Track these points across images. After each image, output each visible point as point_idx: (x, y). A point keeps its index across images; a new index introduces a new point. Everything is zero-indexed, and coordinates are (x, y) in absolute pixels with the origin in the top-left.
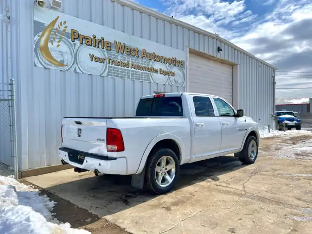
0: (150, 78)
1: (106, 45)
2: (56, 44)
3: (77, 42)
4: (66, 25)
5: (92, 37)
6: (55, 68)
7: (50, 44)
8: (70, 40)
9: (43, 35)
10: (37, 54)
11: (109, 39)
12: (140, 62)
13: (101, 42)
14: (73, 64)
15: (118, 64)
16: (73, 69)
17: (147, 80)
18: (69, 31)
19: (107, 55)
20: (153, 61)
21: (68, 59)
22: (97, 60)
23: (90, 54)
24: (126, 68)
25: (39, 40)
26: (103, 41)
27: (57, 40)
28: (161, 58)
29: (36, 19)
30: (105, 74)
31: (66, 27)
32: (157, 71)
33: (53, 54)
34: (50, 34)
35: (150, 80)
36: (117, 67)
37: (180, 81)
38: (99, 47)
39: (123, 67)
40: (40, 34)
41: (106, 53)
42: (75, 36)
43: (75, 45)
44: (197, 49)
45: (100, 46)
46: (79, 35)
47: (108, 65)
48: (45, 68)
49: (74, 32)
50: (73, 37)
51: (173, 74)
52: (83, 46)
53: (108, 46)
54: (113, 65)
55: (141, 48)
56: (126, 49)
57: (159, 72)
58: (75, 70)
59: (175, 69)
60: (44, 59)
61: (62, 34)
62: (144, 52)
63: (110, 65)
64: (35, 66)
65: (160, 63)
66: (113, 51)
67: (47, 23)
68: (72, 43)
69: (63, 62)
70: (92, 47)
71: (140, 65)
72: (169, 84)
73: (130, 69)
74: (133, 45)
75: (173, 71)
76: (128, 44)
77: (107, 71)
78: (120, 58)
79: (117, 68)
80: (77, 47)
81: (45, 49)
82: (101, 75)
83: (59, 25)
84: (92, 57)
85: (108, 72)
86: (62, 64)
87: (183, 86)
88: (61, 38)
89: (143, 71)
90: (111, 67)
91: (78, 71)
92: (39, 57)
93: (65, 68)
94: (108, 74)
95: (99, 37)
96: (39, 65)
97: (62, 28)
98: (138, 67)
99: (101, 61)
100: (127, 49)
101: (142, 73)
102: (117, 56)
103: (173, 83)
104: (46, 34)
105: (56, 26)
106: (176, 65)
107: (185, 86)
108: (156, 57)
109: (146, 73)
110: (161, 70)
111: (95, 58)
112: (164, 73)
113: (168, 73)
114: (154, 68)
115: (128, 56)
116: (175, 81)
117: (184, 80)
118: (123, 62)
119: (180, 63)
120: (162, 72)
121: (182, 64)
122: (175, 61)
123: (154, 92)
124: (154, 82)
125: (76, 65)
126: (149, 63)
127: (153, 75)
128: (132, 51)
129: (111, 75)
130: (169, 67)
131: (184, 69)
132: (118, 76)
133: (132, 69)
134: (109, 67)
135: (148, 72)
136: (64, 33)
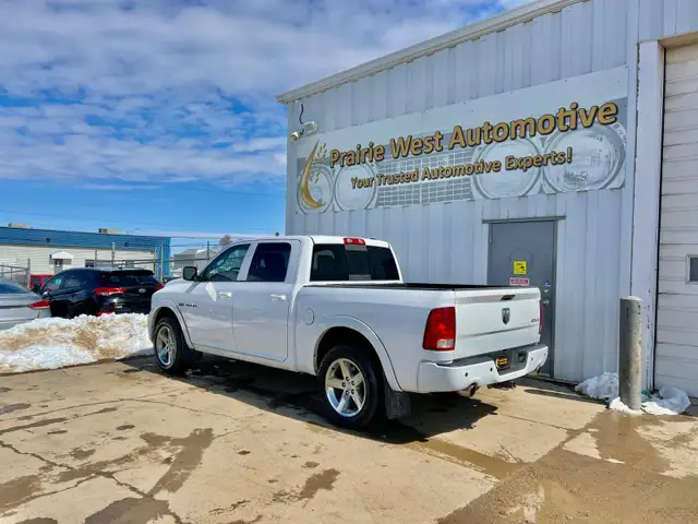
0: (473, 187)
1: (376, 153)
2: (314, 178)
3: (337, 167)
4: (325, 148)
5: (356, 150)
6: (313, 212)
7: (309, 182)
8: (329, 168)
9: (303, 173)
10: (298, 199)
11: (382, 140)
12: (446, 160)
13: (369, 152)
15: (395, 180)
16: (331, 208)
17: (464, 197)
18: (328, 155)
19: (376, 172)
20: (483, 144)
22: (362, 184)
23: (352, 179)
24: (411, 183)
25: (301, 181)
26: (372, 149)
27: (316, 173)
28: (514, 125)
29: (299, 156)
31: (326, 151)
32: (496, 167)
33: (312, 194)
34: (310, 168)
35: (471, 196)
36: (394, 185)
38: (365, 162)
39: (405, 184)
41: (375, 167)
42: (339, 158)
43: (334, 172)
45: (367, 159)
46: (339, 155)
47: (378, 187)
48: (305, 213)
49: (334, 153)
50: (333, 161)
51: (564, 158)
52: (343, 170)
53: (377, 153)
54: (387, 185)
55: (447, 129)
56: (413, 145)
57: (503, 168)
58: (333, 208)
60: (304, 203)
61: (321, 163)
62: (458, 133)
63: (382, 186)
64: (297, 213)
65: (508, 141)
66: (389, 159)
67: (307, 156)
69: (321, 200)
70: (356, 166)
71: (445, 167)
72: (541, 191)
73: (420, 181)
74: (429, 130)
75: (561, 148)
76: (418, 133)
77: (375, 199)
78: (400, 167)
79: (394, 188)
80: (336, 174)
82: (366, 208)
83: (318, 153)
85: (379, 199)
86: (319, 204)
88: (320, 168)
89: (451, 178)
90: (382, 189)
91: (337, 209)
92: (300, 201)
93: (324, 208)
94: (378, 204)
95: (365, 146)
96: (300, 211)
97: (321, 155)
98: (442, 173)
99: (368, 183)
100: (416, 144)
101: (450, 182)
102: (395, 165)
104: (306, 170)
105: (316, 155)
106: (580, 126)
107: (623, 186)
108: (496, 130)
109: (459, 181)
110: (510, 159)
111: (359, 183)
112: (524, 164)
113: (540, 162)
114: (487, 161)
115: (418, 158)
116: (568, 176)
117: (621, 163)
118: (405, 172)
119: (601, 113)
120: (513, 164)
121: (611, 114)
122: (573, 114)
123: (484, 222)
124: (486, 198)
125: (334, 202)
126: (471, 154)
127: (481, 179)
128: (427, 144)
129: (382, 204)
130: (543, 140)
131: (621, 128)
132: (396, 203)
133: (426, 181)
134: (380, 189)
135: (466, 176)
136: (323, 161)
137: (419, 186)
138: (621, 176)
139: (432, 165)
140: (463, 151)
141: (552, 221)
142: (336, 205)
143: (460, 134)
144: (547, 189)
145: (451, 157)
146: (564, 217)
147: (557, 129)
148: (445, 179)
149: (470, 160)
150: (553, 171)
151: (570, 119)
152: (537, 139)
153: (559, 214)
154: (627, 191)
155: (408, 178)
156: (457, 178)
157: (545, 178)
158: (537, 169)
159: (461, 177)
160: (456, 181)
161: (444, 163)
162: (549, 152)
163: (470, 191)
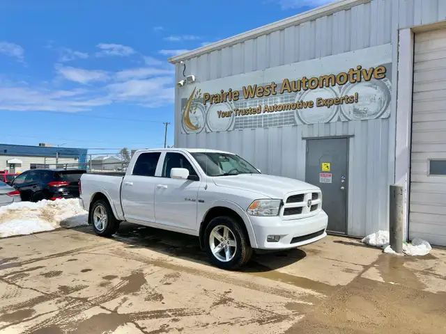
0: (296, 118)
1: (233, 96)
2: (193, 111)
3: (208, 104)
8: (202, 104)
9: (186, 108)
10: (182, 124)
11: (237, 87)
12: (279, 101)
13: (229, 94)
15: (246, 112)
16: (204, 130)
17: (290, 123)
18: (202, 96)
19: (234, 107)
20: (302, 91)
21: (201, 121)
22: (225, 115)
23: (218, 112)
24: (256, 114)
25: (184, 113)
27: (194, 108)
28: (322, 79)
29: (183, 97)
30: (231, 129)
31: (200, 94)
32: (310, 105)
34: (190, 105)
35: (295, 122)
36: (245, 116)
38: (226, 101)
39: (253, 115)
41: (233, 104)
42: (207, 98)
43: (206, 107)
45: (228, 99)
46: (210, 97)
48: (187, 134)
49: (206, 95)
50: (205, 100)
51: (353, 99)
52: (212, 106)
54: (241, 116)
55: (279, 80)
57: (315, 105)
58: (206, 130)
61: (197, 101)
63: (238, 116)
64: (181, 133)
65: (318, 89)
66: (242, 100)
67: (188, 97)
68: (204, 106)
69: (197, 125)
70: (221, 103)
71: (278, 104)
72: (339, 120)
73: (262, 114)
74: (268, 81)
75: (351, 93)
76: (260, 84)
77: (233, 124)
78: (249, 104)
79: (245, 118)
80: (207, 108)
81: (188, 119)
82: (227, 130)
83: (195, 95)
85: (235, 125)
86: (197, 128)
87: (383, 116)
88: (197, 105)
89: (282, 111)
90: (238, 118)
91: (208, 131)
94: (235, 128)
95: (226, 91)
96: (184, 132)
97: (198, 96)
98: (276, 108)
101: (282, 114)
102: (246, 103)
103: (351, 116)
104: (188, 106)
106: (363, 80)
107: (389, 116)
108: (310, 82)
109: (287, 113)
110: (319, 100)
111: (222, 114)
112: (328, 103)
113: (338, 102)
114: (305, 101)
115: (260, 99)
116: (356, 111)
117: (388, 103)
118: (252, 108)
119: (376, 72)
120: (321, 103)
121: (382, 73)
122: (359, 72)
123: (303, 139)
124: (304, 124)
125: (206, 126)
126: (295, 96)
127: (301, 112)
128: (266, 90)
129: (238, 128)
130: (340, 89)
131: (388, 81)
132: (247, 127)
133: (266, 113)
134: (236, 118)
135: (291, 110)
136: (199, 100)
137: (261, 116)
138: (388, 111)
139: (270, 103)
140: (290, 95)
141: (346, 138)
142: (207, 128)
143: (287, 84)
145: (282, 98)
146: (353, 136)
147: (348, 82)
148: (278, 112)
149: (294, 100)
150: (346, 107)
151: (356, 76)
152: (336, 88)
153: (350, 134)
154: (392, 120)
155: (255, 111)
156: (285, 111)
157: (341, 111)
158: (336, 106)
159: (288, 111)
160: (285, 113)
161: (277, 102)
162: (343, 96)
163: (294, 119)
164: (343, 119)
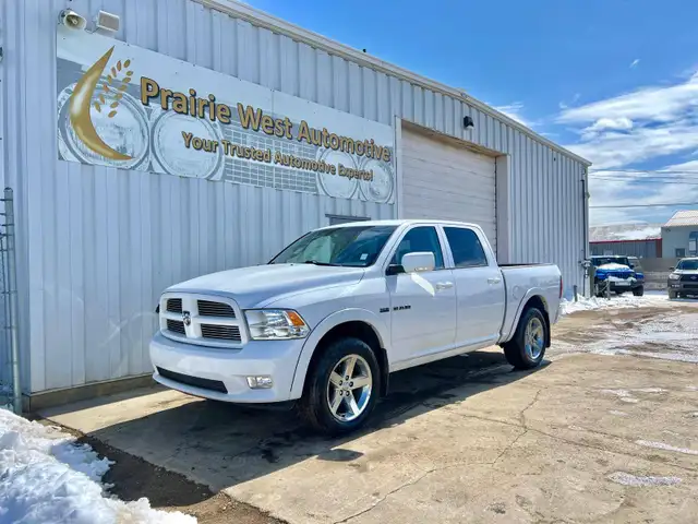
0: (318, 186)
1: (219, 113)
2: (106, 109)
3: (156, 107)
4: (129, 69)
5: (188, 95)
6: (105, 164)
7: (93, 110)
8: (139, 102)
9: (77, 90)
10: (64, 132)
11: (226, 99)
12: (296, 149)
13: (208, 105)
14: (147, 154)
15: (246, 153)
16: (145, 165)
17: (312, 190)
18: (136, 80)
19: (221, 136)
20: (323, 147)
22: (201, 145)
23: (183, 133)
24: (263, 163)
25: (70, 101)
26: (212, 104)
27: (109, 102)
28: (342, 140)
29: (62, 54)
30: (219, 174)
31: (130, 73)
32: (332, 170)
33: (102, 134)
34: (93, 87)
35: (317, 190)
36: (245, 160)
37: (383, 191)
38: (203, 117)
39: (257, 161)
40: (72, 87)
41: (219, 130)
42: (151, 92)
43: (150, 112)
44: (418, 121)
45: (207, 114)
46: (159, 91)
47: (224, 157)
48: (83, 163)
49: (147, 83)
50: (146, 93)
51: (368, 177)
52: (167, 115)
53: (222, 113)
54: (236, 157)
56: (263, 122)
57: (337, 172)
58: (151, 167)
59: (372, 166)
60: (80, 144)
61: (123, 88)
62: (304, 128)
63: (229, 156)
64: (61, 158)
65: (338, 152)
66: (235, 127)
67: (87, 64)
68: (143, 107)
69: (124, 149)
70: (189, 117)
71: (296, 156)
72: (359, 197)
73: (272, 164)
74: (280, 112)
75: (367, 169)
76: (267, 111)
77: (221, 169)
78: (250, 140)
79: (245, 164)
80: (155, 116)
82: (208, 179)
83: (113, 70)
84: (189, 139)
85: (225, 172)
86: (120, 154)
87: (391, 202)
88: (118, 96)
89: (301, 169)
90: (231, 161)
91: (158, 169)
92: (70, 139)
93: (129, 164)
94: (224, 177)
95: (203, 95)
96: (69, 156)
97: (121, 75)
98: (292, 161)
99: (210, 147)
100: (267, 121)
101: (300, 173)
102: (244, 136)
103: (369, 196)
104: (86, 88)
105: (107, 71)
106: (375, 156)
107: (393, 202)
109: (308, 174)
111: (195, 143)
112: (349, 174)
113: (358, 175)
114: (327, 163)
115: (271, 138)
116: (371, 190)
117: (392, 189)
118: (257, 149)
119: (384, 152)
120: (342, 171)
121: (387, 155)
122: (372, 146)
123: (327, 215)
124: (327, 194)
125: (152, 156)
126: (315, 152)
127: (323, 177)
128: (278, 126)
129: (231, 178)
130: (359, 159)
131: (391, 166)
132: (247, 181)
133: (279, 165)
134: (227, 160)
135: (312, 171)
136: (125, 85)
137: (271, 168)
138: (393, 197)
140: (309, 147)
142: (154, 161)
143: (306, 130)
144: (361, 196)
145: (300, 149)
147: (365, 154)
148: (295, 168)
149: (314, 157)
150: (364, 183)
151: (371, 150)
152: (355, 157)
153: (368, 216)
155: (262, 157)
156: (304, 170)
157: (360, 187)
158: (355, 180)
159: (308, 171)
160: (304, 174)
161: (294, 153)
162: (361, 169)
163: (315, 185)
164: (362, 198)
